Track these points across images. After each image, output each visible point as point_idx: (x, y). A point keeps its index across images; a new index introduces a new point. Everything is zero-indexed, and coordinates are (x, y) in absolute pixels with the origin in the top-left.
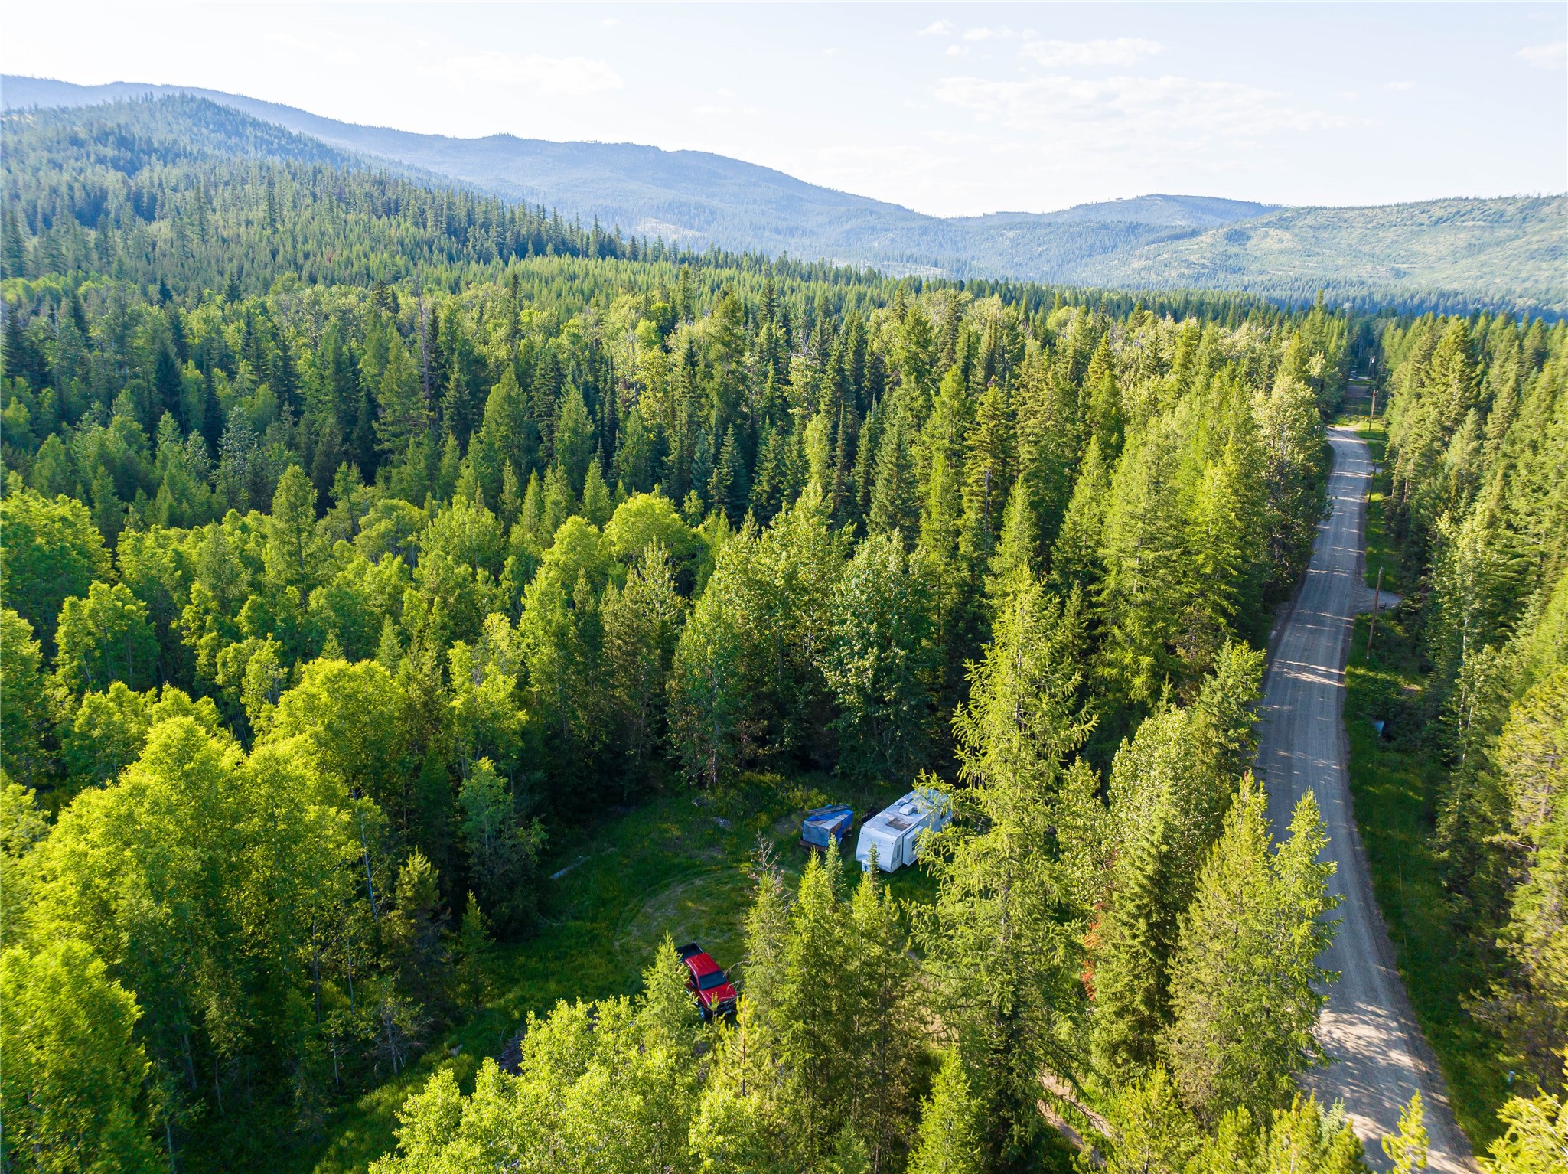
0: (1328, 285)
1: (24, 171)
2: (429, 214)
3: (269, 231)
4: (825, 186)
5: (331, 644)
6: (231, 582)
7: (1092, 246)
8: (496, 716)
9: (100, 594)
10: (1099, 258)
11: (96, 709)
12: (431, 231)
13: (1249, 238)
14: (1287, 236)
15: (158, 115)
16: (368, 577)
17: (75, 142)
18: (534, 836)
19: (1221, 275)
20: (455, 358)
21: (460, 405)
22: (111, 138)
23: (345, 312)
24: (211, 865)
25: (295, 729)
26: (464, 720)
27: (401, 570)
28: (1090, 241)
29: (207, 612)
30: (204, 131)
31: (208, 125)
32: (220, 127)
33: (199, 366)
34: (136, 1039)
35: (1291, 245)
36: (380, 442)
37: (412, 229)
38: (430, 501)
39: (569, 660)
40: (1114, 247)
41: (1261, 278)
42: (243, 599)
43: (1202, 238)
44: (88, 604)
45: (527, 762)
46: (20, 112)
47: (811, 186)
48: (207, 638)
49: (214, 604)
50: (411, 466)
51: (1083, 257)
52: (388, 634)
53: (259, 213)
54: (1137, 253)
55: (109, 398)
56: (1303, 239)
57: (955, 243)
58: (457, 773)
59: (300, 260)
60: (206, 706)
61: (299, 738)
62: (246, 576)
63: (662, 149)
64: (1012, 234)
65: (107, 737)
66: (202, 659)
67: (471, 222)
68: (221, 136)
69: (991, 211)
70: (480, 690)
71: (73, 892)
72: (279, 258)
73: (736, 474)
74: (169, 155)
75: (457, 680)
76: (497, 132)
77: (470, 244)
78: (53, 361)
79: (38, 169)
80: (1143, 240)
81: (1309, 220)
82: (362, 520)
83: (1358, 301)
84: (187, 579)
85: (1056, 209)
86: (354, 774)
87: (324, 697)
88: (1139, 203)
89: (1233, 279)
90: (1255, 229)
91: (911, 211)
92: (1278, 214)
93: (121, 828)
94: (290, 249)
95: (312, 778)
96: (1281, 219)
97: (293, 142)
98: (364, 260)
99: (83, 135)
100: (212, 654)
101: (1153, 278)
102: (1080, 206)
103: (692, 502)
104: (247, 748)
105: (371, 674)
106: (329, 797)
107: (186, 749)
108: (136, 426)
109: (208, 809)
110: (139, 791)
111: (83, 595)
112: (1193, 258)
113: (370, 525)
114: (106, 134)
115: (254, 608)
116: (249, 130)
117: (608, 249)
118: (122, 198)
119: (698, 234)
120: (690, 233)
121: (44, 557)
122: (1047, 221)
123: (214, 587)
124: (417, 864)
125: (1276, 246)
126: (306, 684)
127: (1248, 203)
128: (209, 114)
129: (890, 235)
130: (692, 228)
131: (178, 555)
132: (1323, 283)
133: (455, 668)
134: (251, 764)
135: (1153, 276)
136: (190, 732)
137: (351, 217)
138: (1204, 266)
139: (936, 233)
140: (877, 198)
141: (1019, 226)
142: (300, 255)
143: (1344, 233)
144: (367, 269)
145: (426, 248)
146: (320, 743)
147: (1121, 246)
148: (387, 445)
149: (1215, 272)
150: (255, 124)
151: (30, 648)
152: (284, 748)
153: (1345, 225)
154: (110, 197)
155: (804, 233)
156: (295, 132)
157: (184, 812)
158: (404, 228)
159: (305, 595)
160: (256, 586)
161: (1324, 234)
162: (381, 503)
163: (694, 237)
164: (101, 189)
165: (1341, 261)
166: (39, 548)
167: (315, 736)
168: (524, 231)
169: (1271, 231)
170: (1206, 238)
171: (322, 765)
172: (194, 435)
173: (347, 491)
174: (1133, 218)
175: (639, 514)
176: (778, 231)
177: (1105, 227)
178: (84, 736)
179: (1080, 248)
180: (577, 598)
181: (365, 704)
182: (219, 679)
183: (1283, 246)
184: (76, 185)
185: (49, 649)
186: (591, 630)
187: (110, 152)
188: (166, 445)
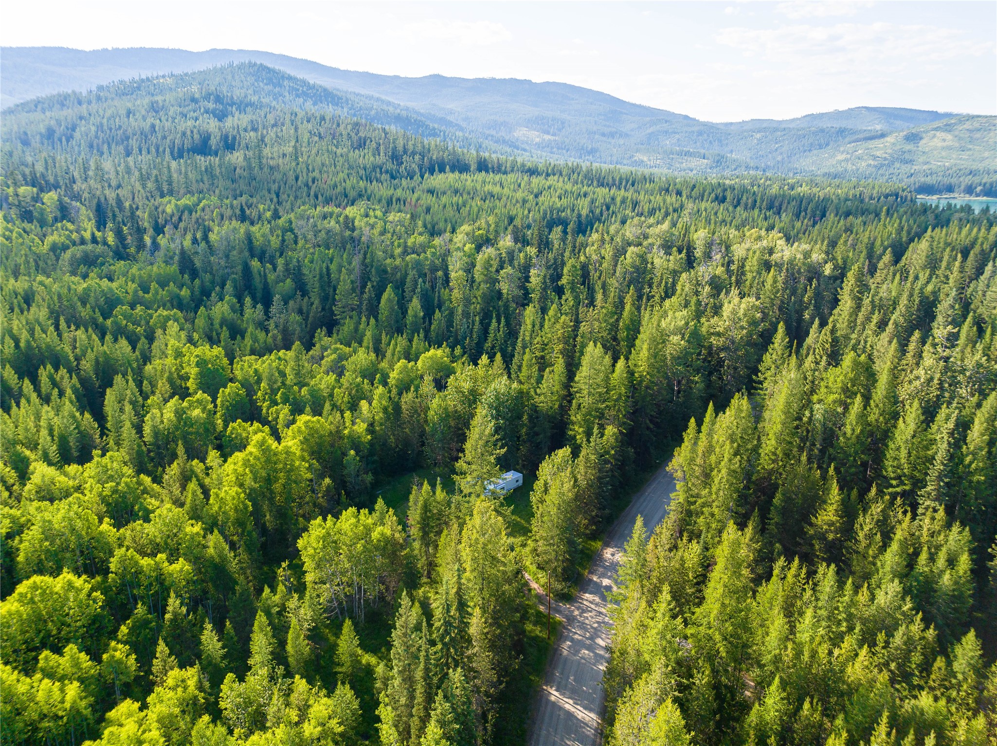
0: (971, 173)
1: (167, 120)
2: (382, 148)
3: (294, 164)
4: (638, 103)
5: (308, 409)
6: (274, 383)
7: (812, 144)
8: (359, 437)
9: (231, 387)
10: (815, 152)
11: (233, 428)
12: (381, 159)
13: (921, 138)
14: (949, 137)
15: (237, 77)
16: (323, 382)
17: (194, 100)
18: (369, 478)
19: (897, 165)
20: (373, 270)
21: (370, 299)
22: (212, 97)
23: (329, 231)
24: (269, 475)
25: (294, 438)
26: (348, 438)
27: (335, 380)
28: (811, 141)
29: (266, 394)
30: (261, 84)
31: (263, 80)
32: (270, 81)
33: (260, 260)
34: (251, 516)
35: (951, 143)
36: (335, 315)
37: (372, 158)
38: (355, 345)
39: (388, 418)
40: (827, 145)
41: (925, 167)
42: (279, 389)
43: (888, 139)
44: (228, 390)
45: (372, 453)
46: (164, 77)
47: (628, 103)
48: (266, 404)
49: (269, 391)
50: (348, 326)
51: (805, 151)
52: (327, 406)
53: (289, 149)
54: (842, 149)
55: (223, 286)
56: (960, 139)
57: (720, 141)
58: (345, 454)
59: (310, 184)
60: (267, 429)
61: (295, 441)
62: (280, 380)
63: (534, 81)
64: (758, 136)
65: (236, 437)
66: (264, 411)
67: (405, 151)
68: (270, 87)
69: (747, 119)
70: (355, 427)
71: (234, 479)
72: (299, 183)
73: (479, 338)
74: (243, 106)
75: (347, 424)
76: (432, 73)
77: (404, 166)
78: (198, 264)
79: (175, 118)
80: (847, 140)
81: (968, 125)
82: (325, 354)
83: (988, 185)
84: (259, 381)
85: (792, 117)
86: (312, 453)
87: (303, 428)
88: (850, 113)
89: (905, 169)
90: (926, 132)
91: (694, 120)
92: (945, 121)
93: (246, 463)
94: (305, 176)
95: (298, 453)
96: (946, 125)
97: (311, 88)
98: (343, 184)
99: (197, 96)
100: (268, 410)
101: (850, 167)
102: (808, 115)
103: (458, 351)
104: (279, 444)
105: (318, 421)
106: (303, 459)
107: (262, 443)
108: (235, 300)
109: (268, 461)
110: (251, 453)
111: (225, 387)
112: (878, 153)
113: (327, 357)
114: (210, 95)
115: (283, 394)
116: (286, 83)
117: (483, 166)
118: (218, 138)
119: (552, 138)
120: (547, 137)
121: (211, 372)
122: (783, 126)
123: (268, 385)
124: (327, 481)
125: (940, 144)
126: (298, 423)
127: (928, 112)
128: (264, 73)
129: (677, 136)
130: (548, 133)
131: (256, 371)
132: (967, 171)
133: (346, 420)
134: (280, 448)
135: (850, 165)
136: (264, 438)
137: (339, 151)
138: (885, 159)
139: (708, 136)
140: (672, 111)
141: (764, 130)
142: (310, 180)
143: (992, 134)
144: (345, 189)
145: (378, 170)
146: (302, 443)
147: (832, 143)
148: (338, 317)
149: (893, 162)
150: (290, 78)
151: (210, 406)
152: (290, 443)
153: (993, 128)
154: (212, 137)
155: (621, 136)
156: (312, 82)
157: (262, 460)
158: (366, 158)
159: (300, 389)
160: (283, 383)
161: (978, 135)
162: (333, 347)
163: (550, 140)
164: (207, 132)
165: (986, 154)
166: (209, 369)
167: (300, 440)
168: (434, 157)
169: (938, 134)
170: (890, 139)
171: (302, 449)
172: (259, 306)
173: (320, 339)
174: (844, 124)
175: (431, 358)
176: (603, 135)
177: (822, 131)
178: (229, 437)
179: (804, 146)
180: (392, 396)
181: (317, 431)
182: (270, 419)
183: (945, 144)
184: (195, 131)
185: (216, 406)
186: (397, 408)
187: (211, 106)
188: (248, 311)
